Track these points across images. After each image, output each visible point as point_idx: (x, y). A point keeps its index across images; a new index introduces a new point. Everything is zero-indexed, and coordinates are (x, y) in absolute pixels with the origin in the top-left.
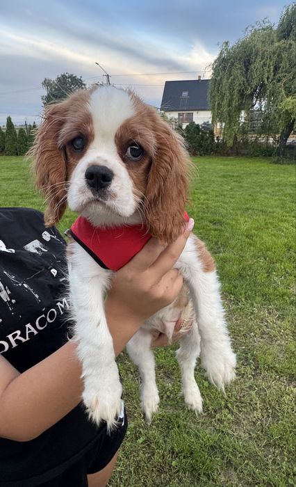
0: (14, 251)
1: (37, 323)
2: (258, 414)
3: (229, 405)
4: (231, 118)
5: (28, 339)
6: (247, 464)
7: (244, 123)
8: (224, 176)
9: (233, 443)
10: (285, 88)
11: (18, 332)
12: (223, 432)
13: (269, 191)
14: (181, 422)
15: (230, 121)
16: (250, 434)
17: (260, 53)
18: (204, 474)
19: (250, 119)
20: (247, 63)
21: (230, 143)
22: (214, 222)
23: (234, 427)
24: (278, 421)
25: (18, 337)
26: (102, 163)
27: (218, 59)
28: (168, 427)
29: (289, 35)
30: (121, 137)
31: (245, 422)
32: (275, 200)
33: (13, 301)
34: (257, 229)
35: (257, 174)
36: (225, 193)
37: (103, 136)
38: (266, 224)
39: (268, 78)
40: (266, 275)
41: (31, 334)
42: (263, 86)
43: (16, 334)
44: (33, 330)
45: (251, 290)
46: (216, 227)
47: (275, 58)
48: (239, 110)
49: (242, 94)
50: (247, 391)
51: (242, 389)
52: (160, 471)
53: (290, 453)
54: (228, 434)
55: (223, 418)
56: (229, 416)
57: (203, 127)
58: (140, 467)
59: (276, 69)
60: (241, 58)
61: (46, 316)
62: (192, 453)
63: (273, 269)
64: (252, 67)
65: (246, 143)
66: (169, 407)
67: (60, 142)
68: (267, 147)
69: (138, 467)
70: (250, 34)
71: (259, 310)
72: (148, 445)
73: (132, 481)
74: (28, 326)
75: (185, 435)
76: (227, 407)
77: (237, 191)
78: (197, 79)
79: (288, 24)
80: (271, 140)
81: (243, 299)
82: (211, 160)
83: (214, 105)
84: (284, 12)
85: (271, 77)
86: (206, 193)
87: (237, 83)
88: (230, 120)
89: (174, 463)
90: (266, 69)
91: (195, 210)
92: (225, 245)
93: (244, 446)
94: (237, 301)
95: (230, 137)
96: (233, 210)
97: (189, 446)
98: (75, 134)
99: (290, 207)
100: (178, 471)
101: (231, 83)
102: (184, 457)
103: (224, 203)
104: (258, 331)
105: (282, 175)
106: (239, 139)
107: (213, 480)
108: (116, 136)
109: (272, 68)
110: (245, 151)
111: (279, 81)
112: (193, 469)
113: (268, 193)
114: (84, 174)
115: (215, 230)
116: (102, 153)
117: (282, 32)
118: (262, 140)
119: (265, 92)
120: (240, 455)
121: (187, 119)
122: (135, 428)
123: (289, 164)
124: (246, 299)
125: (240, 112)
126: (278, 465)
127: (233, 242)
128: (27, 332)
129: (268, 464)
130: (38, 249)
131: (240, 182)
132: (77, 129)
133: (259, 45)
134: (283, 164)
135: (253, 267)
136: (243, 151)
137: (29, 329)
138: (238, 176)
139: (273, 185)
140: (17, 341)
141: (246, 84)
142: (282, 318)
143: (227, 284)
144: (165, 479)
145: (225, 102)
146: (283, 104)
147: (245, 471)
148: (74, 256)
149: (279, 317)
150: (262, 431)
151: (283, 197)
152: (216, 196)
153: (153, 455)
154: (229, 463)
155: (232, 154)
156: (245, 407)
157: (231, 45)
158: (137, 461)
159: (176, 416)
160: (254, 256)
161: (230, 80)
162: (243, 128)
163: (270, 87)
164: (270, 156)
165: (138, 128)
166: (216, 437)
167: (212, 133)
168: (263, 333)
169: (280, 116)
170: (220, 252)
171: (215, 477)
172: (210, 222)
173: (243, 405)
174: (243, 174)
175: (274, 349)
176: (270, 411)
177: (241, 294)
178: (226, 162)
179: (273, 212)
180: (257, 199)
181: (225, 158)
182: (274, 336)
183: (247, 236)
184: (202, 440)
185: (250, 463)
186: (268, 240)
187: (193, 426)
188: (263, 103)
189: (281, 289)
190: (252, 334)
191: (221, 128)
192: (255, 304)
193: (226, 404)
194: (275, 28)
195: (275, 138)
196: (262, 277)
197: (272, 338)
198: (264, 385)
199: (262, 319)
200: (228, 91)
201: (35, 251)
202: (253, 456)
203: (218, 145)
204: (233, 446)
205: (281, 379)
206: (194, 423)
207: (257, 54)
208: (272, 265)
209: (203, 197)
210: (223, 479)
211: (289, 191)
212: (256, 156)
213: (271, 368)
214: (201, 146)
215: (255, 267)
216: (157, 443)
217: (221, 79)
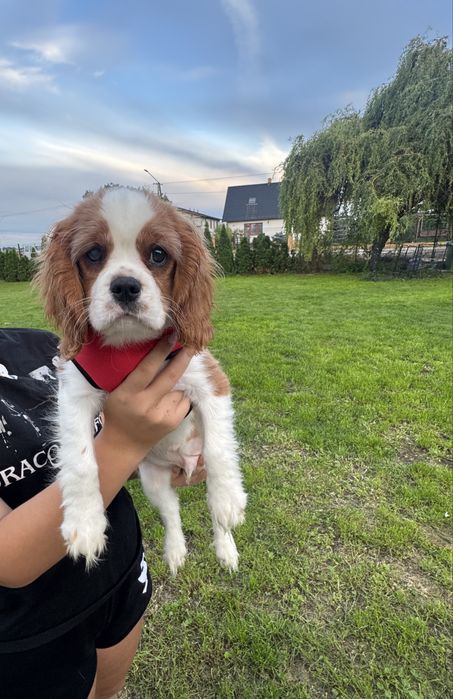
0: (16, 377)
1: (35, 460)
2: (337, 596)
3: (300, 583)
4: (309, 227)
5: (23, 477)
6: (322, 661)
7: (326, 232)
8: (300, 298)
9: (304, 632)
10: (377, 188)
11: (12, 469)
12: (291, 617)
13: (357, 314)
14: (238, 604)
15: (308, 231)
16: (327, 622)
17: (343, 147)
18: (265, 670)
19: (334, 227)
20: (327, 160)
21: (309, 256)
22: (286, 354)
23: (306, 612)
24: (365, 606)
25: (11, 474)
26: (128, 274)
27: (291, 157)
28: (221, 608)
29: (379, 123)
30: (144, 242)
31: (320, 606)
32: (366, 326)
33: (9, 433)
34: (342, 361)
35: (343, 294)
36: (302, 318)
37: (124, 243)
38: (354, 355)
39: (354, 176)
40: (352, 419)
41: (27, 472)
42: (347, 186)
43: (10, 471)
44: (29, 467)
45: (333, 439)
46: (289, 360)
47: (361, 152)
48: (318, 216)
49: (321, 198)
50: (324, 566)
51: (318, 564)
52: (209, 664)
53: (380, 648)
54: (298, 620)
55: (292, 599)
56: (300, 597)
57: (276, 240)
58: (184, 657)
59: (364, 165)
60: (318, 155)
61: (46, 452)
62: (250, 643)
63: (362, 412)
64: (333, 163)
65: (329, 256)
66: (223, 583)
67: (74, 256)
68: (356, 260)
69: (181, 658)
70: (330, 125)
71: (343, 463)
72: (196, 630)
73: (174, 674)
74: (24, 462)
75: (242, 619)
76: (298, 586)
77: (317, 315)
78: (266, 182)
79: (378, 111)
80: (361, 252)
81: (321, 449)
82: (285, 278)
83: (287, 212)
84: (372, 96)
85: (358, 175)
86: (276, 319)
87: (315, 184)
88: (307, 229)
89: (227, 654)
90: (351, 165)
91: (263, 340)
92: (300, 382)
93: (318, 636)
94: (314, 452)
95: (308, 250)
96: (311, 339)
97: (247, 633)
98: (90, 244)
99: (384, 334)
100: (232, 665)
101: (307, 184)
102: (240, 647)
103: (300, 330)
104: (340, 490)
105: (375, 295)
106: (320, 251)
107: (277, 678)
108: (137, 242)
109: (358, 163)
110: (328, 267)
111: (368, 179)
112: (252, 663)
113: (357, 317)
114: (108, 288)
115: (288, 364)
116: (125, 262)
117: (370, 120)
118: (349, 252)
119: (351, 194)
120: (313, 648)
121: (255, 231)
122: (179, 607)
123: (384, 281)
124: (325, 449)
125: (320, 220)
126: (364, 663)
127: (309, 379)
128: (23, 470)
129: (349, 662)
130: (45, 377)
131: (321, 305)
132: (92, 240)
133: (341, 137)
134: (378, 280)
135: (336, 410)
136: (325, 267)
137: (25, 466)
138: (318, 297)
139: (364, 307)
140: (10, 479)
141: (326, 185)
142: (372, 473)
143: (301, 431)
144: (215, 673)
145: (300, 208)
146: (373, 207)
147: (318, 670)
148: (64, 372)
149: (368, 472)
150: (343, 618)
151: (375, 322)
152: (290, 322)
153: (201, 644)
154: (299, 657)
155: (312, 270)
156: (321, 586)
157: (305, 140)
158: (180, 650)
159: (232, 595)
160: (335, 396)
161: (305, 182)
162: (325, 238)
163: (356, 186)
164: (360, 271)
165: (161, 230)
166: (282, 623)
167: (285, 246)
168: (347, 492)
169: (370, 222)
170: (293, 391)
171: (279, 675)
172: (282, 353)
173: (319, 584)
174: (325, 294)
175: (361, 513)
176: (354, 593)
177: (318, 443)
178: (305, 281)
179: (363, 341)
180: (343, 325)
181: (302, 276)
182: (362, 496)
183: (328, 371)
184: (264, 626)
185: (326, 659)
186: (356, 375)
187: (252, 608)
188: (349, 207)
189: (372, 437)
190: (333, 493)
191: (297, 240)
192: (337, 456)
193: (297, 582)
194: (361, 116)
195: (365, 249)
196: (346, 422)
197: (359, 500)
198: (346, 559)
199: (346, 475)
200: (303, 195)
201: (42, 379)
202: (329, 651)
203: (293, 260)
204: (304, 636)
205: (370, 551)
206: (255, 604)
207: (339, 149)
208: (360, 407)
209: (273, 324)
210: (290, 678)
211: (384, 313)
212: (342, 272)
213: (356, 538)
214: (272, 262)
215: (337, 410)
216: (206, 627)
217: (295, 179)
